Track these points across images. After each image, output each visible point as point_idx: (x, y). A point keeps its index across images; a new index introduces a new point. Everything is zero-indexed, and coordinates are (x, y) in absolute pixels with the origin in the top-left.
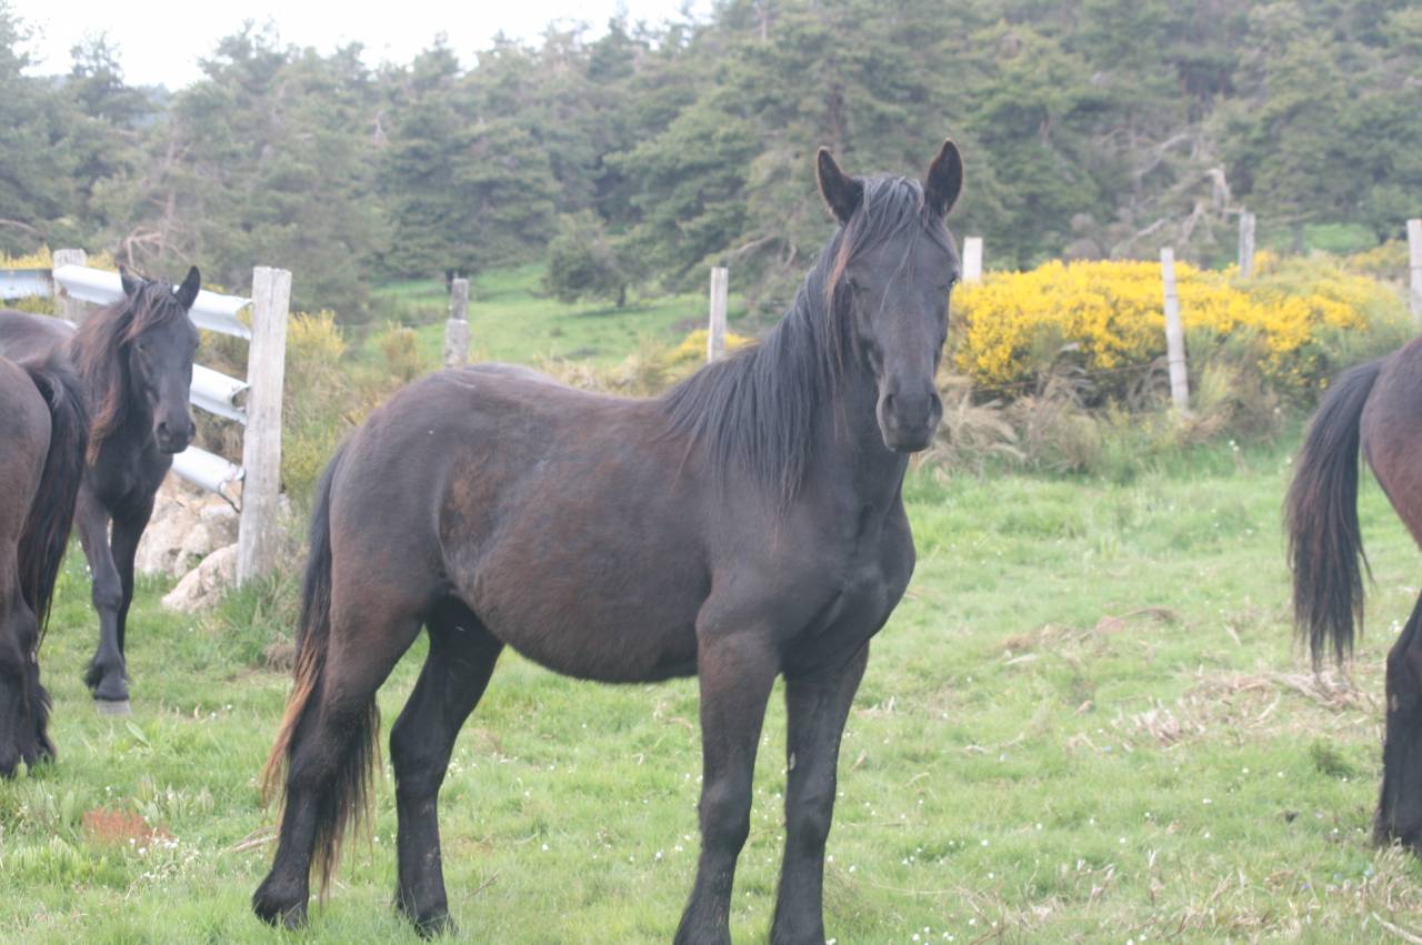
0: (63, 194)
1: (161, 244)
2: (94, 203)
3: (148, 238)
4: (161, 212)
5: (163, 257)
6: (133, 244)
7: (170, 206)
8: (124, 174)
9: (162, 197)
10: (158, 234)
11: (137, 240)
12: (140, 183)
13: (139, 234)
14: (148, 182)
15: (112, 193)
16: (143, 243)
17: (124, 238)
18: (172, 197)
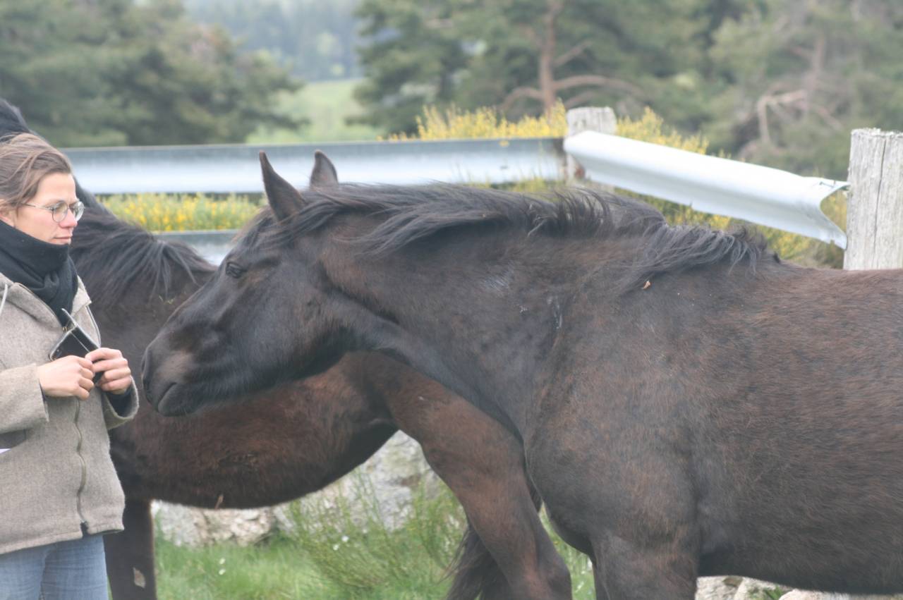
0: (676, 42)
1: (804, 106)
2: (717, 53)
3: (787, 98)
4: (804, 65)
5: (806, 122)
6: (768, 108)
7: (816, 57)
8: (757, 15)
9: (807, 45)
10: (801, 94)
11: (773, 102)
12: (777, 26)
13: (778, 93)
14: (786, 27)
15: (739, 41)
16: (781, 105)
17: (755, 100)
18: (820, 45)
